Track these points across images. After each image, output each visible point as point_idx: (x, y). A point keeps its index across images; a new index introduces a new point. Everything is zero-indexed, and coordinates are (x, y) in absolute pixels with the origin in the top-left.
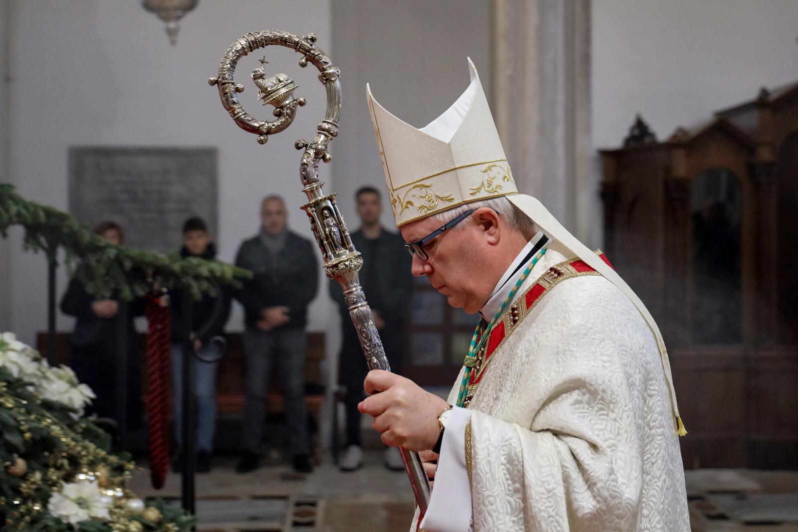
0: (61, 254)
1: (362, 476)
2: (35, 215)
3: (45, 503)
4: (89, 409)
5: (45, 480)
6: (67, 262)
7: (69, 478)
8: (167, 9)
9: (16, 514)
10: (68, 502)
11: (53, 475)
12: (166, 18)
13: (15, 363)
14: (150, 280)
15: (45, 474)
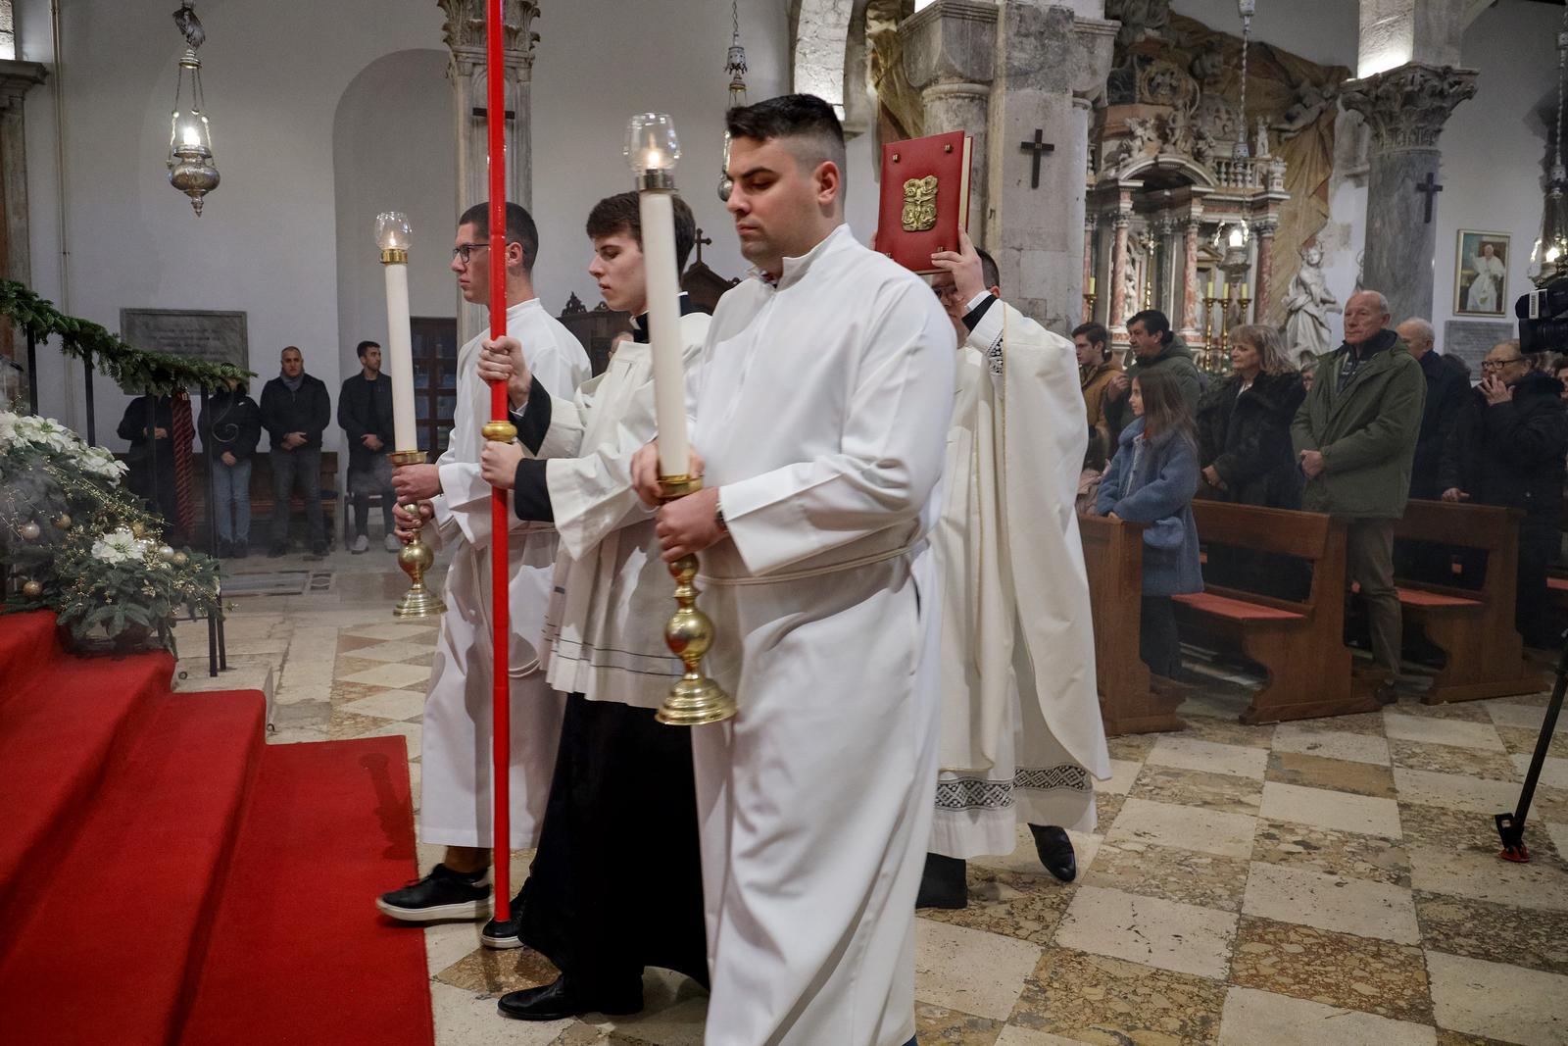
0: (96, 357)
1: (367, 557)
2: (71, 325)
3: (89, 550)
4: (125, 479)
5: (87, 531)
6: (101, 363)
7: (109, 530)
8: (192, 187)
9: (62, 556)
10: (108, 547)
11: (94, 528)
12: (192, 195)
13: (58, 441)
14: (173, 379)
15: (87, 528)
